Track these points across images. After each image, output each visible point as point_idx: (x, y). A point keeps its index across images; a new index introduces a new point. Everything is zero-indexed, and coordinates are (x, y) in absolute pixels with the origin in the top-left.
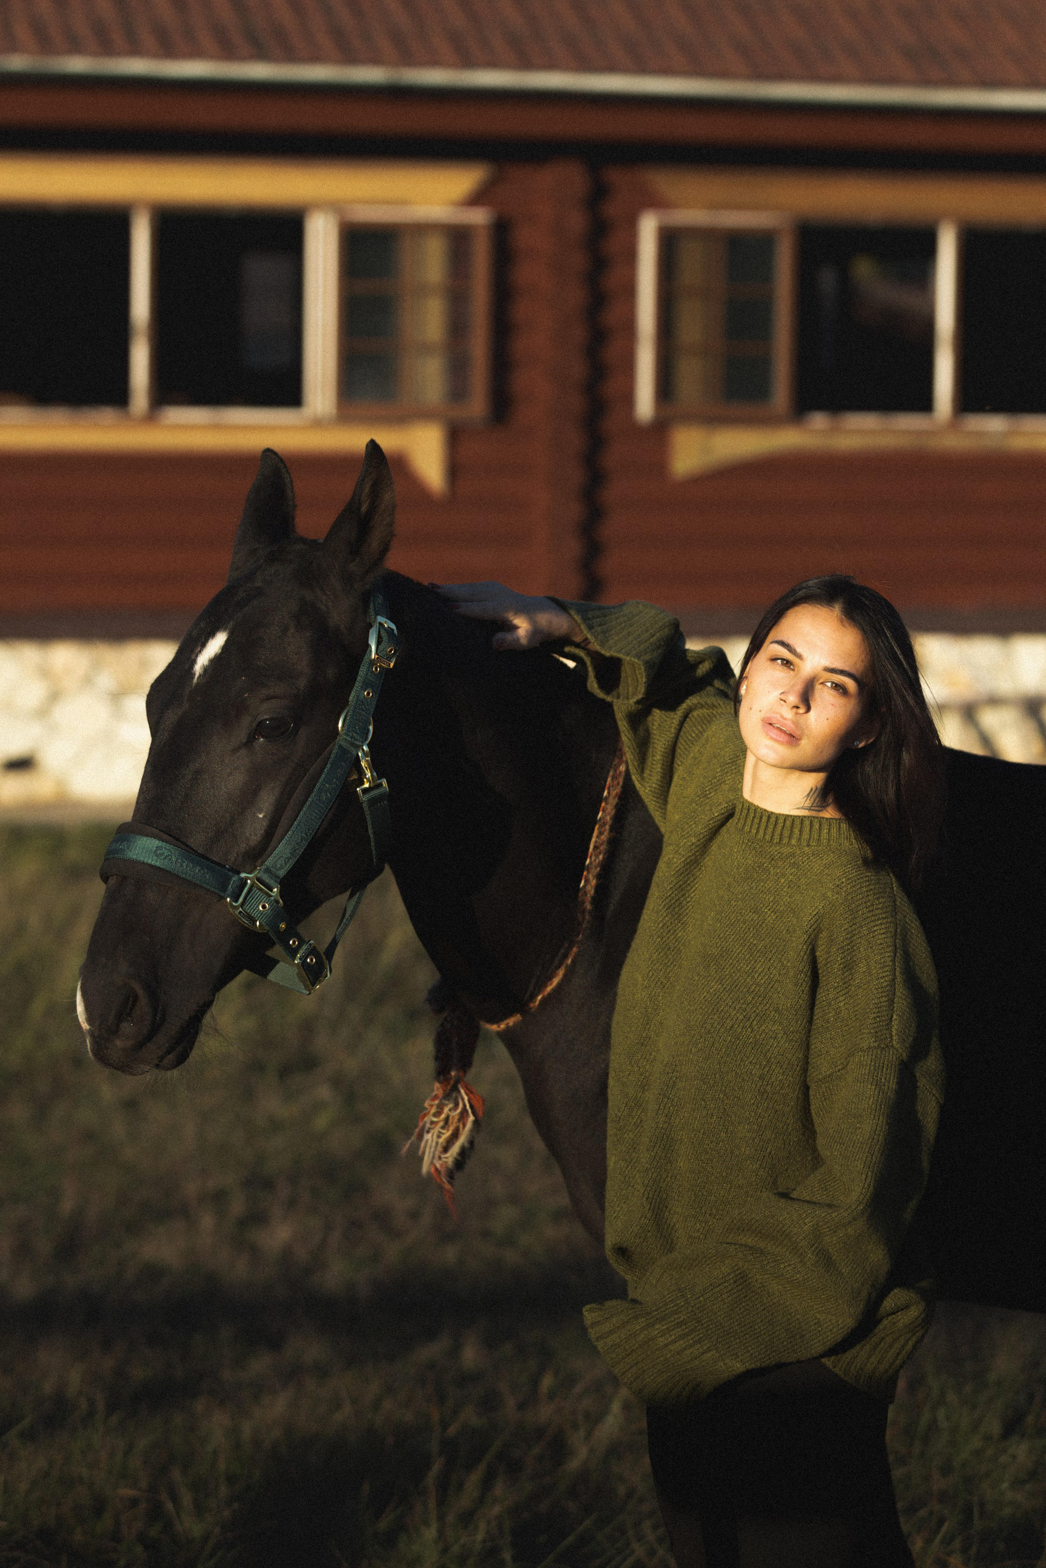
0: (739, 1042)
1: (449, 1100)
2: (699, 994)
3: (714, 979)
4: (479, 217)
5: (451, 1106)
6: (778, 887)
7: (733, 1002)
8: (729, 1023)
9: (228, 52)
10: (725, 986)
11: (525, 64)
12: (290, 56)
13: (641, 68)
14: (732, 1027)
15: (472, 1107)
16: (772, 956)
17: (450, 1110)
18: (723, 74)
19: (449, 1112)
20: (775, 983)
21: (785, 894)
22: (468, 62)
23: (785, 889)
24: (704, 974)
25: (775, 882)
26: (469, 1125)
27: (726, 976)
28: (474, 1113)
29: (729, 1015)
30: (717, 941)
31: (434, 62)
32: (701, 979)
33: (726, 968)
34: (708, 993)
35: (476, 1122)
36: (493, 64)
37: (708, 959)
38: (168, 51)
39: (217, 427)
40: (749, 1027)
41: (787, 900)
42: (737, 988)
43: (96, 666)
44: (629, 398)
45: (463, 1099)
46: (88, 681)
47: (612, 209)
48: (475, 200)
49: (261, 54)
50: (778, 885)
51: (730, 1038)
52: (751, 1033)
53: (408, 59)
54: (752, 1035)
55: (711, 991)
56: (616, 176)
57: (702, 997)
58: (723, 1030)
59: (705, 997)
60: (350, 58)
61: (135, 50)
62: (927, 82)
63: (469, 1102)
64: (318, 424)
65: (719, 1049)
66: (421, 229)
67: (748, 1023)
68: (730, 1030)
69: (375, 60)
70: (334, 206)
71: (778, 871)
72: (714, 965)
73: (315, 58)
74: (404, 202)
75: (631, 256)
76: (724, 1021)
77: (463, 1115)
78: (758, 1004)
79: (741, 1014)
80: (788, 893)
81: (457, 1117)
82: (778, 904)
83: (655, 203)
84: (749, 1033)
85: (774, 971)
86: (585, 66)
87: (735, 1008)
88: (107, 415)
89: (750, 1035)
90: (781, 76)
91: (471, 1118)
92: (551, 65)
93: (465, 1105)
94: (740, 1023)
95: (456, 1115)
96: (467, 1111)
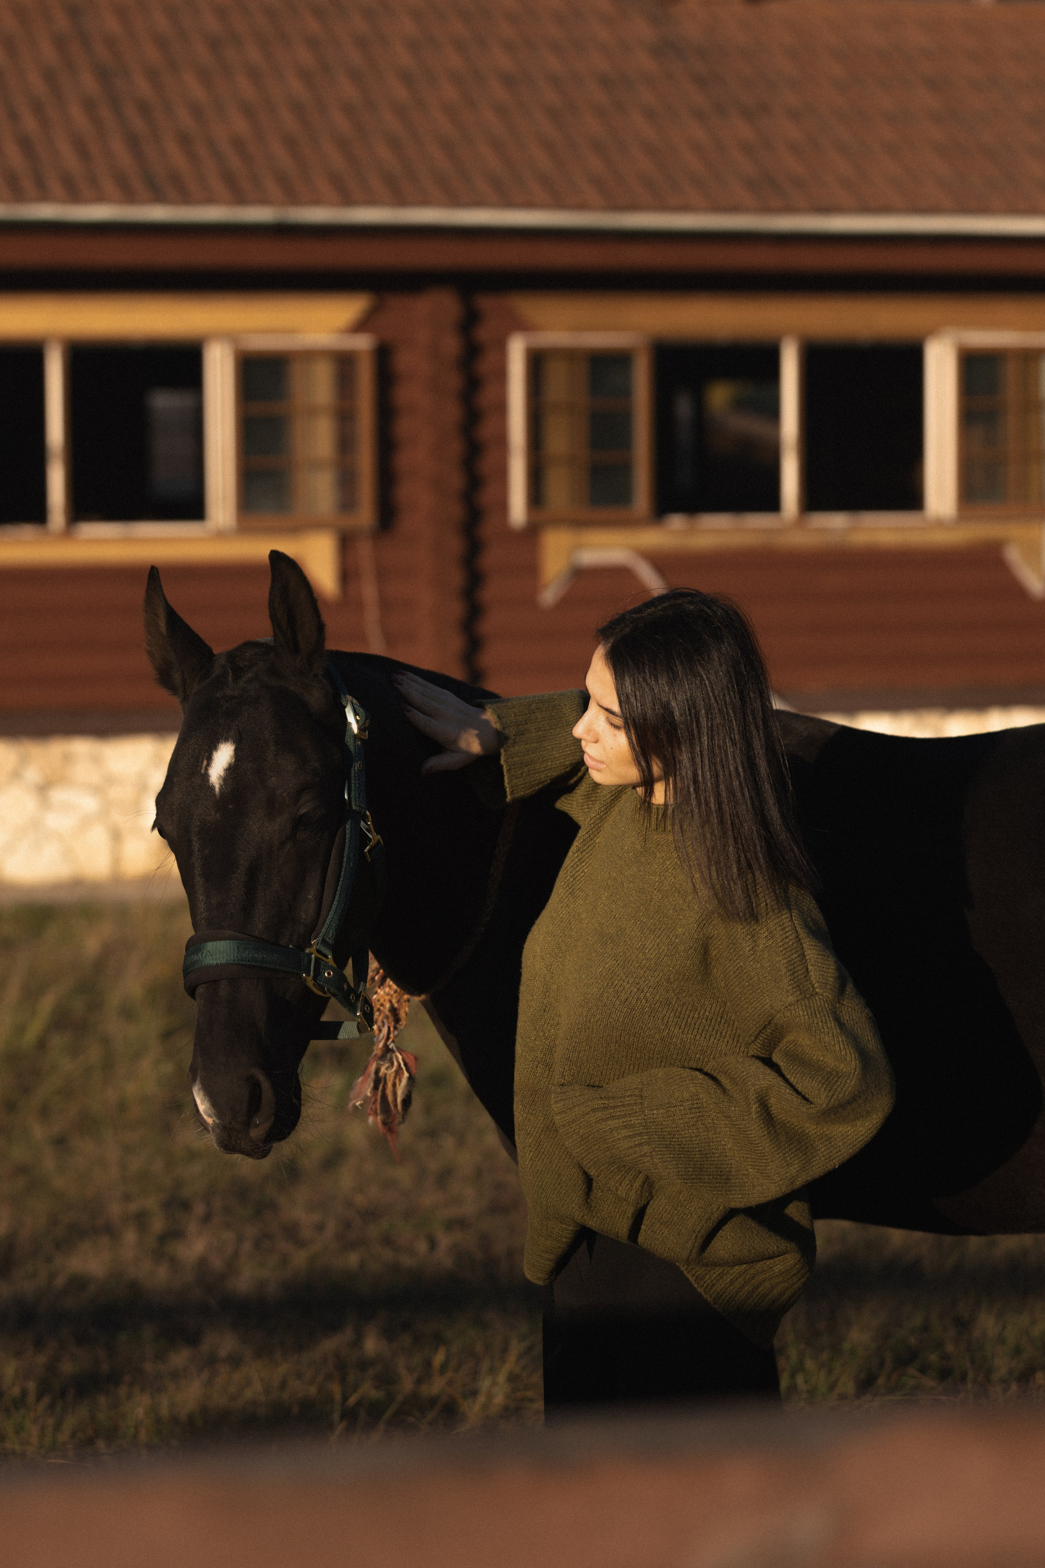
0: (635, 1013)
1: (384, 1061)
2: (596, 969)
3: (610, 956)
4: (363, 343)
5: (387, 1065)
6: (663, 869)
7: (626, 977)
8: (623, 996)
9: (129, 197)
10: (619, 961)
11: (400, 200)
12: (185, 198)
13: (508, 203)
14: (627, 999)
15: (406, 1065)
16: (661, 933)
17: (387, 1069)
18: (581, 206)
19: (386, 1071)
20: (664, 957)
21: (670, 875)
22: (347, 200)
23: (670, 871)
24: (601, 951)
25: (661, 864)
26: (404, 1081)
27: (620, 952)
28: (408, 1070)
29: (624, 989)
30: (613, 922)
31: (316, 201)
32: (598, 955)
33: (620, 945)
34: (603, 968)
35: (411, 1078)
36: (371, 202)
37: (605, 938)
38: (74, 196)
39: (127, 540)
40: (643, 998)
41: (671, 880)
42: (630, 963)
43: (24, 761)
44: (503, 505)
45: (397, 1058)
46: (16, 775)
47: (484, 333)
48: (360, 326)
49: (158, 197)
50: (663, 867)
51: (626, 1009)
52: (646, 1003)
53: (293, 199)
54: (646, 1005)
55: (607, 966)
56: (486, 303)
57: (598, 972)
58: (618, 1003)
59: (601, 971)
60: (240, 199)
61: (44, 196)
62: (767, 210)
63: (403, 1060)
64: (220, 535)
65: (617, 1019)
66: (310, 355)
67: (642, 995)
68: (625, 1002)
69: (263, 201)
70: (229, 336)
71: (664, 855)
72: (610, 943)
73: (210, 200)
74: (292, 331)
75: (501, 375)
76: (619, 994)
77: (399, 1072)
78: (650, 977)
79: (634, 987)
80: (672, 875)
81: (393, 1075)
82: (663, 884)
83: (522, 326)
84: (644, 1004)
85: (663, 946)
86: (455, 201)
87: (628, 982)
88: (27, 531)
89: (645, 1005)
90: (633, 207)
91: (406, 1075)
92: (425, 202)
93: (399, 1065)
94: (634, 996)
95: (392, 1073)
96: (402, 1069)
